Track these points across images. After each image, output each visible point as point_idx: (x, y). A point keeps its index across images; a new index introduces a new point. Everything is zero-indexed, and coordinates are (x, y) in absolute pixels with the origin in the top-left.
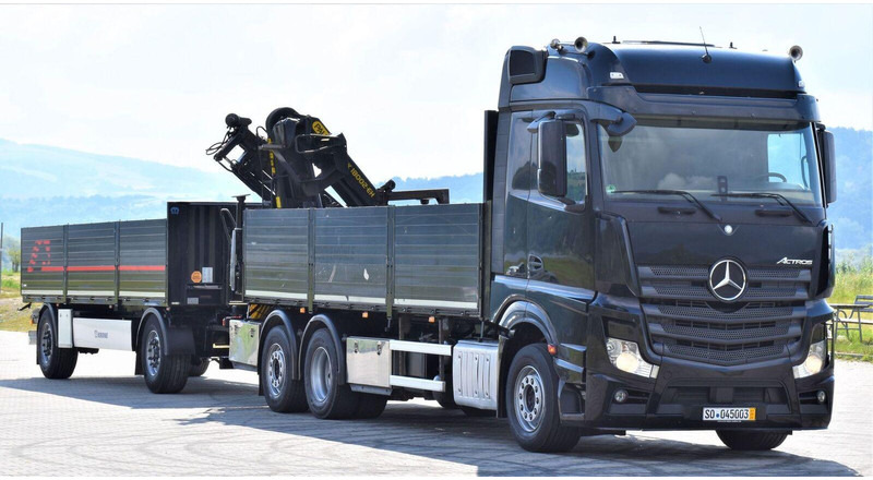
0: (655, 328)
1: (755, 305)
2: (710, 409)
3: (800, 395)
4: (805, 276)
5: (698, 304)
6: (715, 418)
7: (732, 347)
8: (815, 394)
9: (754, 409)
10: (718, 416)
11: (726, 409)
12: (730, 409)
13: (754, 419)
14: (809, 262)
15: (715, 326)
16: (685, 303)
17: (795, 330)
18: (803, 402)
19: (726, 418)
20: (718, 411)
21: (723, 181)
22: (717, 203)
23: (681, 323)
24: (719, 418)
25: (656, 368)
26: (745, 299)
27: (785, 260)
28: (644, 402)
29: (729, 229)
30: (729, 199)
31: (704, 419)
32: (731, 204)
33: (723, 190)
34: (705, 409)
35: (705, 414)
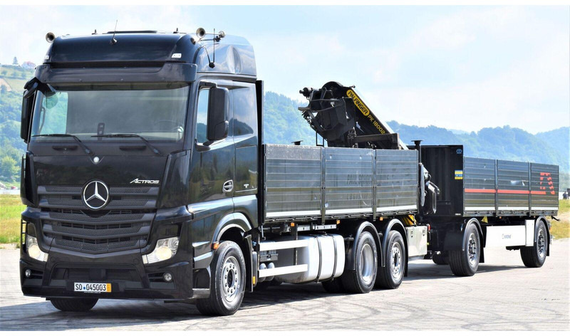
0: (47, 228)
1: (116, 212)
2: (79, 284)
3: (150, 275)
4: (154, 191)
5: (76, 211)
6: (83, 290)
7: (103, 241)
8: (162, 274)
9: (110, 285)
10: (84, 288)
11: (90, 284)
12: (92, 284)
13: (110, 291)
14: (157, 182)
15: (88, 226)
16: (67, 211)
17: (145, 229)
18: (152, 280)
19: (90, 290)
20: (84, 285)
21: (102, 126)
22: (95, 142)
23: (64, 224)
24: (86, 290)
25: (47, 255)
26: (107, 208)
27: (137, 181)
28: (41, 278)
29: (96, 160)
30: (103, 139)
31: (75, 290)
32: (104, 142)
33: (101, 132)
34: (75, 284)
35: (75, 287)
